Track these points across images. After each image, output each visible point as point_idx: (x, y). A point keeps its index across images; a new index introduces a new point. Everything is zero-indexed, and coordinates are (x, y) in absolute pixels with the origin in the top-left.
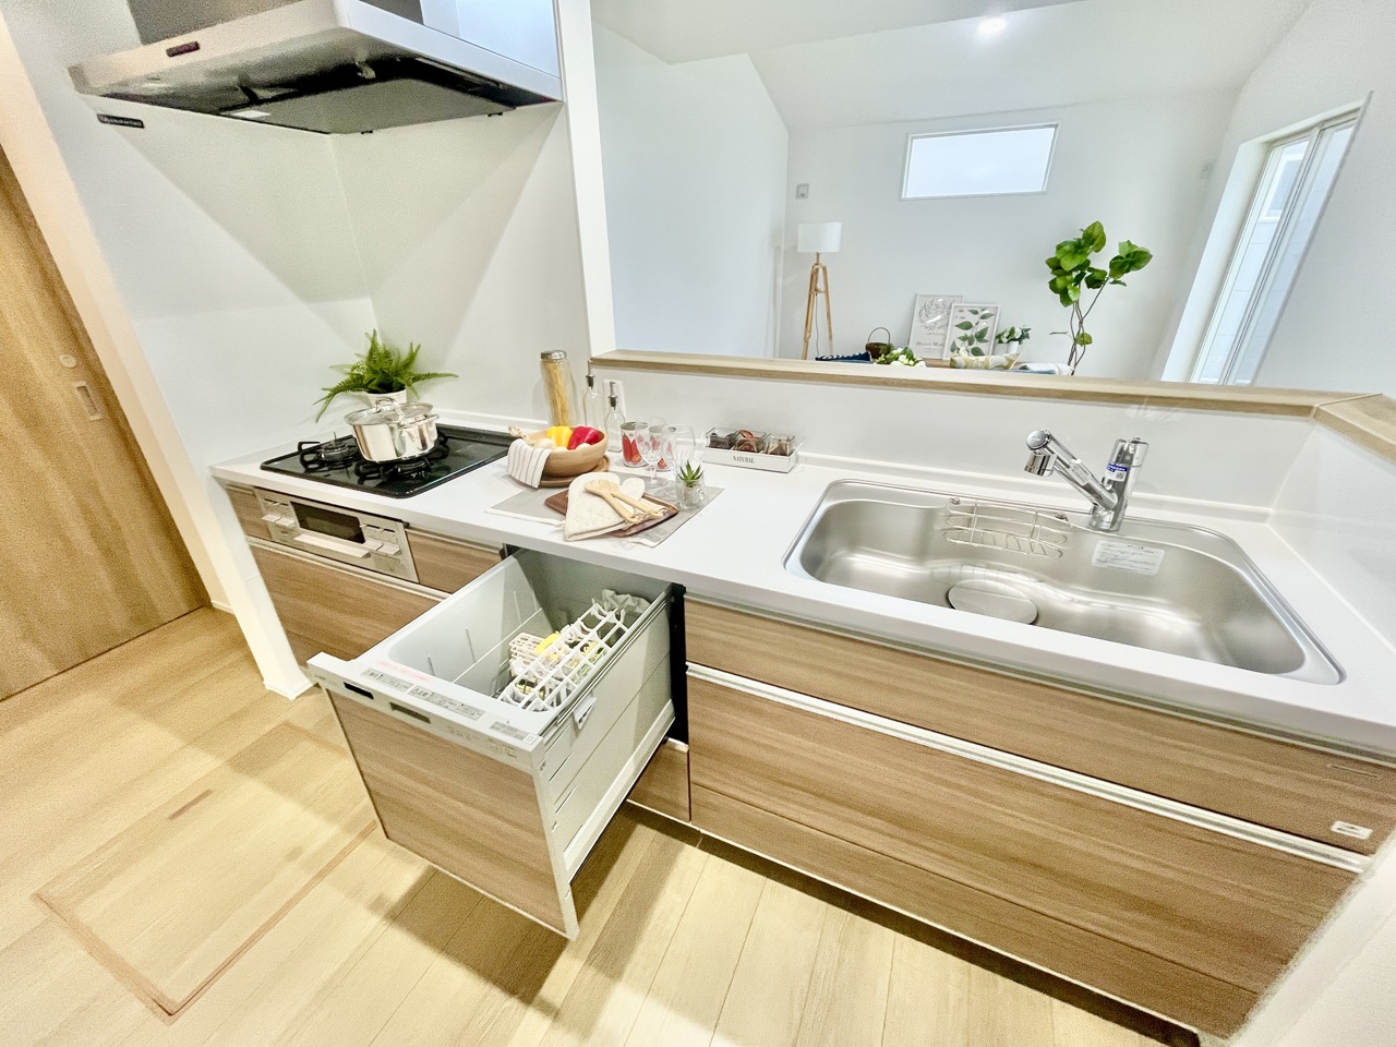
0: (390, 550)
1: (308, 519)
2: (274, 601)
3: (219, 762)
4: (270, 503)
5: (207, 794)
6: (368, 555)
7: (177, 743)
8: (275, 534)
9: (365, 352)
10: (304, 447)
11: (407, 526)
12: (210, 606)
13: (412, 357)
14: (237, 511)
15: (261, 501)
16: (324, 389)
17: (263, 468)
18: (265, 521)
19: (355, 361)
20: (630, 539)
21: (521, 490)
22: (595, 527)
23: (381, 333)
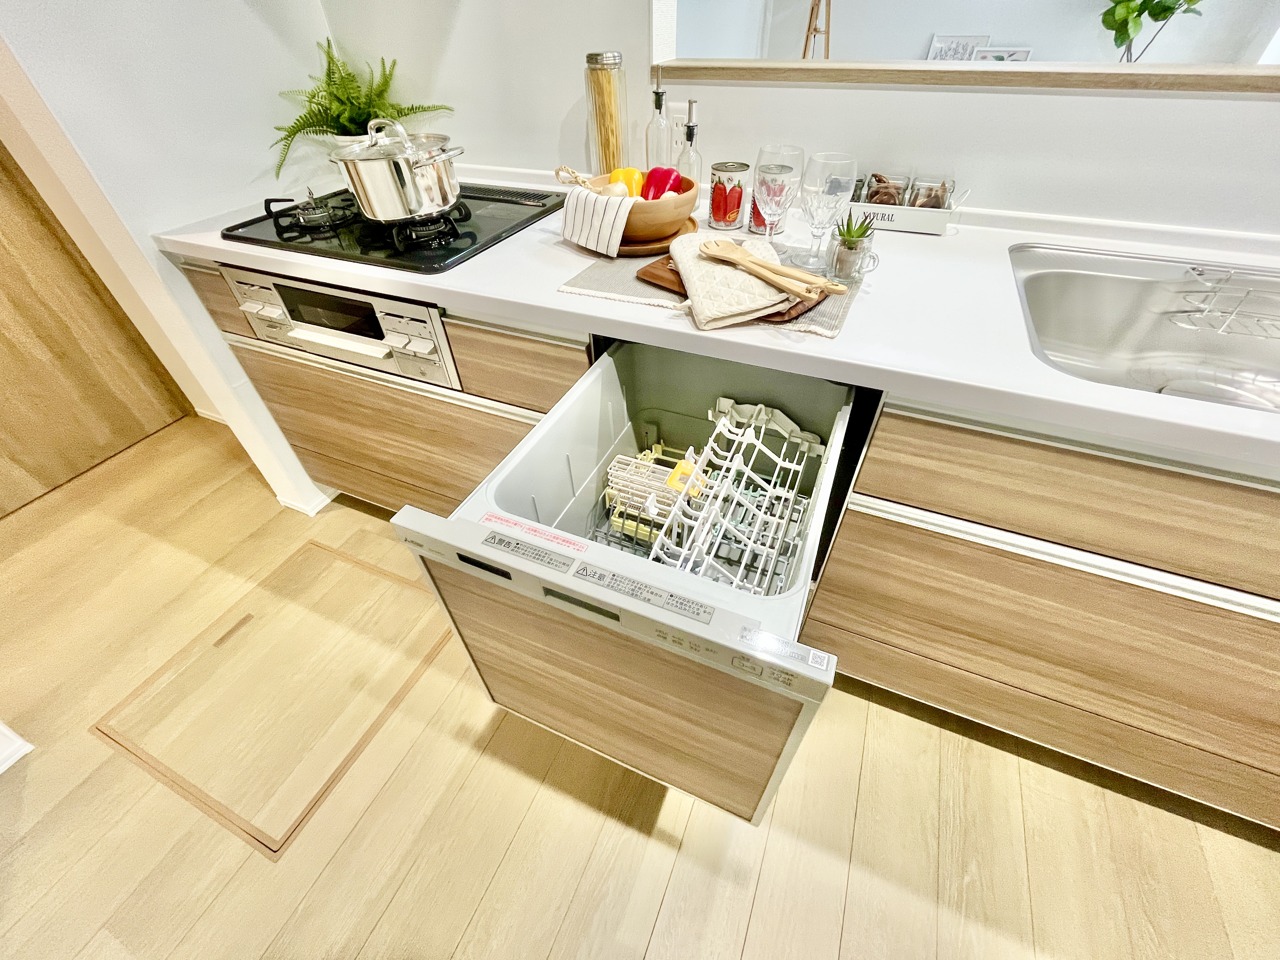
0: (421, 347)
1: (301, 308)
2: (273, 411)
3: (251, 585)
4: (246, 287)
5: (247, 619)
6: (390, 355)
7: (200, 566)
8: (262, 330)
9: (321, 73)
10: (275, 207)
11: (443, 313)
12: (196, 415)
13: (386, 80)
14: (204, 300)
15: (233, 285)
16: (278, 129)
17: (225, 236)
18: (244, 312)
19: (310, 86)
20: (789, 326)
21: (591, 261)
22: (743, 308)
23: (338, 43)
